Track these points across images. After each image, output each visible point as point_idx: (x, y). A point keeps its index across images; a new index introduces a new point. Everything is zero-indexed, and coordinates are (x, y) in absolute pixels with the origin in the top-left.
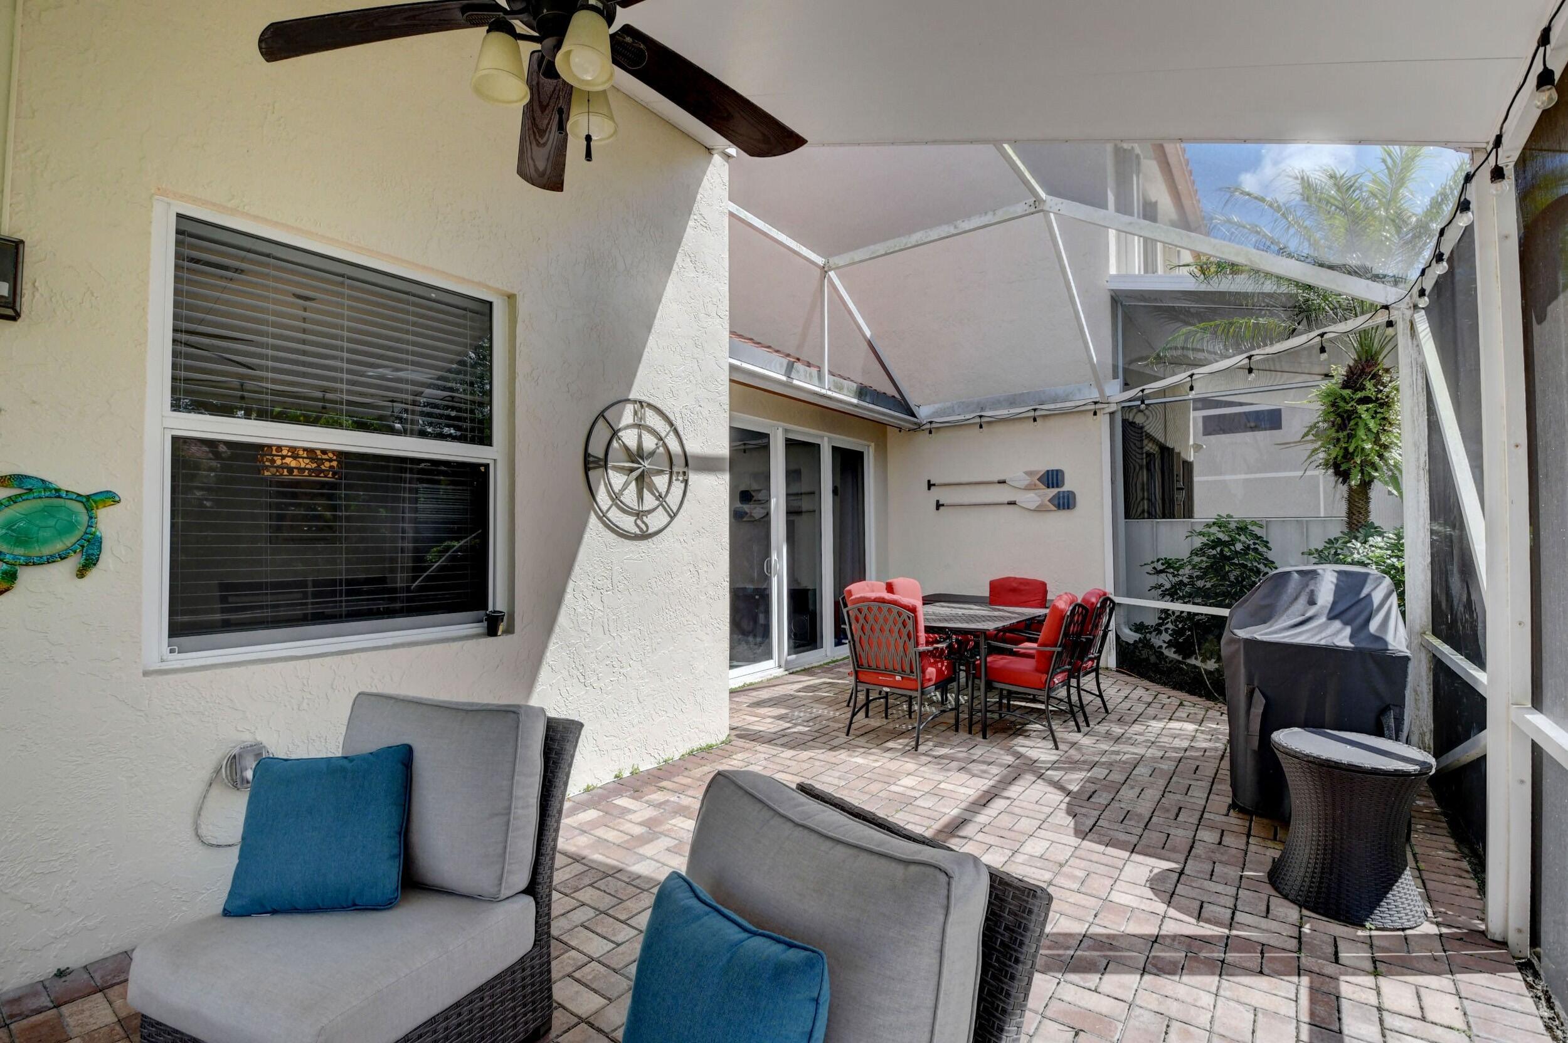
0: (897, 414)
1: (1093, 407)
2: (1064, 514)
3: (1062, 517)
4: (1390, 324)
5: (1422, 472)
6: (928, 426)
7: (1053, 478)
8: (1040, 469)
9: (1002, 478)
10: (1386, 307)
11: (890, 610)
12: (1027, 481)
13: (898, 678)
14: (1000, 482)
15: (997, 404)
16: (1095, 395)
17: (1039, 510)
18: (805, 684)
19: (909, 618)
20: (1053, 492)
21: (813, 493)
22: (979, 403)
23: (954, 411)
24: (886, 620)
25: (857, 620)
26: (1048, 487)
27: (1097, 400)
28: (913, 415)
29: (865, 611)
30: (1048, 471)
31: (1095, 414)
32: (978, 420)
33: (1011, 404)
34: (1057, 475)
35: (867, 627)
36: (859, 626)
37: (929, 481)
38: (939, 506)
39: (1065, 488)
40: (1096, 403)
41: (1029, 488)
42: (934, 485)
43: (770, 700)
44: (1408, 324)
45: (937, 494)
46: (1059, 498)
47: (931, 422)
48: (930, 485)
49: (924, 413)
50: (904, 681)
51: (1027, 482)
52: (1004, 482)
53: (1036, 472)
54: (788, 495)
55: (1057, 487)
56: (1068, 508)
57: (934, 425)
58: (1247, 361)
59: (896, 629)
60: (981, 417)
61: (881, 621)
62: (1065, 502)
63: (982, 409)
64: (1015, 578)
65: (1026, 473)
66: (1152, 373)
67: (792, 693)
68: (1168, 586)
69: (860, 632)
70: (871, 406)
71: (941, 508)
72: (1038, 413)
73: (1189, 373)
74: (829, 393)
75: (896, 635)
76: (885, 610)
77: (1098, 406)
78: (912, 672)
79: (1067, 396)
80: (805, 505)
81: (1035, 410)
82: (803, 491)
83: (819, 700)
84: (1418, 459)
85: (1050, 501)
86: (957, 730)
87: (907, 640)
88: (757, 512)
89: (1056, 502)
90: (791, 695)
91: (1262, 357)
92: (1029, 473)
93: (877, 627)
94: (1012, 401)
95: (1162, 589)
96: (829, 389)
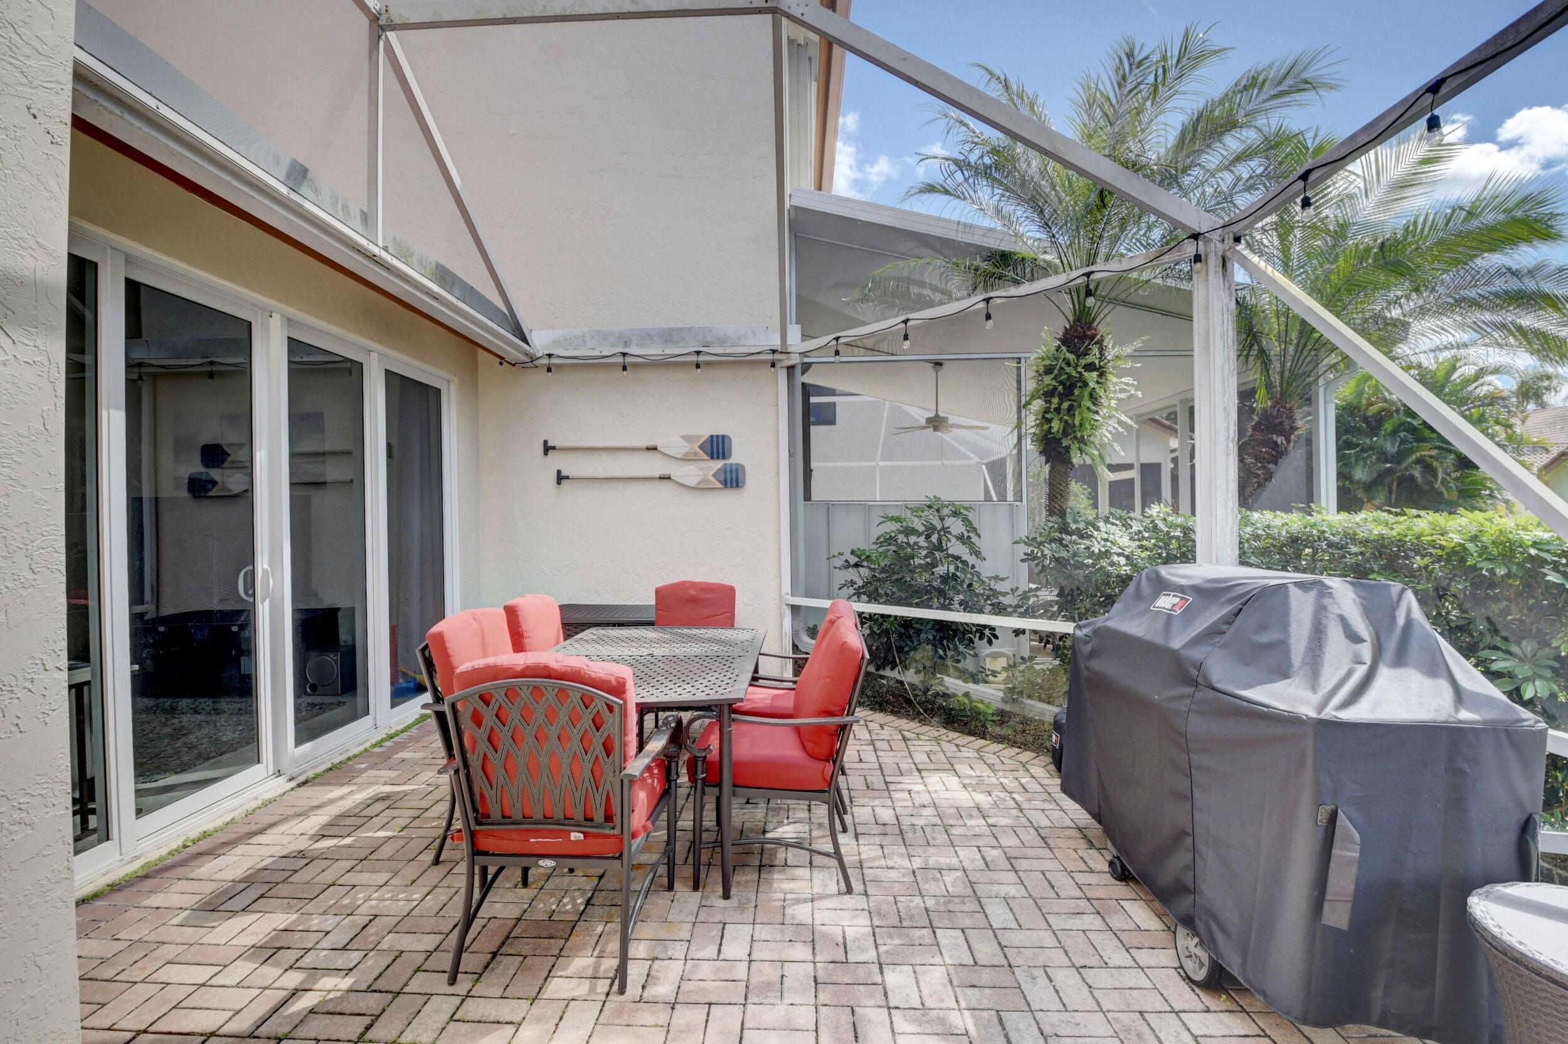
0: (501, 331)
1: (770, 357)
2: (730, 495)
3: (728, 500)
4: (1198, 258)
5: (1231, 444)
6: (545, 361)
7: (717, 447)
8: (701, 433)
9: (651, 443)
10: (1195, 236)
11: (562, 693)
12: (682, 449)
13: (576, 836)
14: (648, 449)
15: (647, 337)
16: (775, 342)
17: (701, 488)
18: (333, 810)
19: (610, 708)
20: (718, 465)
21: (349, 453)
22: (621, 335)
23: (584, 342)
24: (551, 715)
25: (477, 720)
26: (712, 458)
27: (775, 348)
28: (525, 340)
29: (499, 697)
30: (712, 436)
31: (773, 365)
32: (620, 360)
33: (666, 340)
34: (723, 442)
35: (504, 735)
36: (482, 734)
37: (545, 442)
38: (560, 478)
39: (734, 459)
40: (774, 351)
41: (686, 459)
42: (554, 448)
43: (249, 881)
44: (1220, 260)
45: (556, 462)
46: (726, 473)
47: (550, 356)
48: (547, 449)
49: (541, 341)
50: (591, 841)
51: (685, 450)
52: (655, 449)
53: (698, 438)
54: (293, 455)
55: (724, 457)
56: (737, 486)
57: (554, 361)
58: (982, 305)
59: (576, 734)
60: (624, 354)
61: (539, 716)
62: (732, 480)
63: (626, 344)
64: (694, 583)
65: (684, 438)
66: (853, 314)
67: (303, 844)
68: (860, 583)
69: (483, 747)
70: (461, 305)
71: (564, 482)
72: (702, 358)
73: (904, 318)
74: (384, 255)
75: (575, 745)
76: (550, 695)
77: (777, 356)
78: (609, 818)
79: (739, 338)
80: (332, 471)
81: (698, 353)
82: (328, 447)
83: (365, 858)
84: (1228, 427)
85: (715, 475)
86: (670, 887)
87: (602, 754)
88: (233, 482)
89: (722, 478)
90: (301, 854)
91: (1004, 300)
92: (688, 438)
93: (529, 732)
94: (668, 336)
95: (856, 586)
96: (385, 249)
